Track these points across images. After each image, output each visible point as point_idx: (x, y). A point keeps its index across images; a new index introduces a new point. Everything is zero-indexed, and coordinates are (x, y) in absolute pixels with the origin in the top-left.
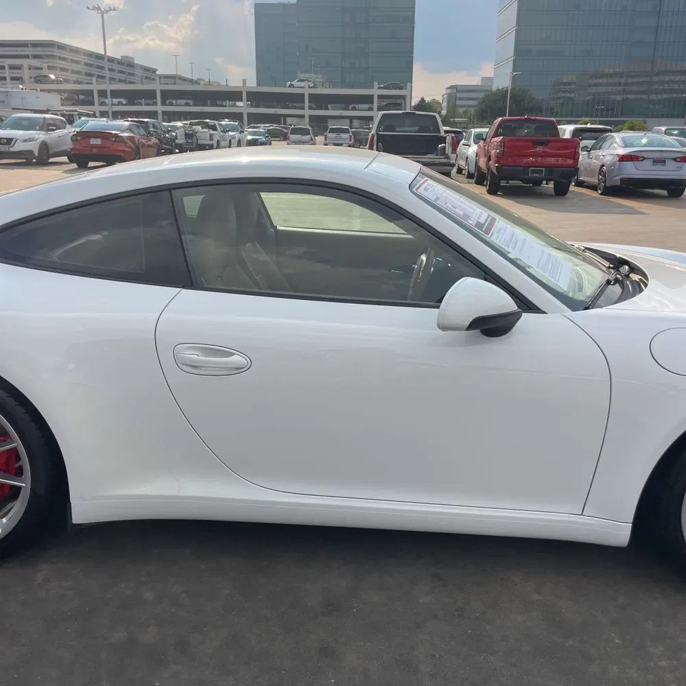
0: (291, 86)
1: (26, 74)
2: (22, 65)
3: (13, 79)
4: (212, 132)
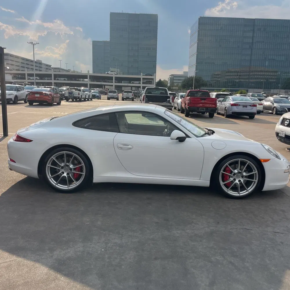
0: (108, 73)
4: (79, 92)
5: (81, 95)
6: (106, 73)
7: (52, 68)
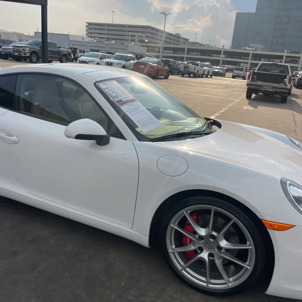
0: (245, 49)
1: (136, 39)
2: (135, 35)
3: (131, 40)
4: (195, 66)
5: (198, 71)
6: (243, 49)
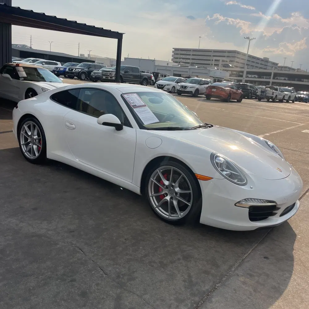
1: (220, 63)
3: (215, 65)
7: (279, 67)
